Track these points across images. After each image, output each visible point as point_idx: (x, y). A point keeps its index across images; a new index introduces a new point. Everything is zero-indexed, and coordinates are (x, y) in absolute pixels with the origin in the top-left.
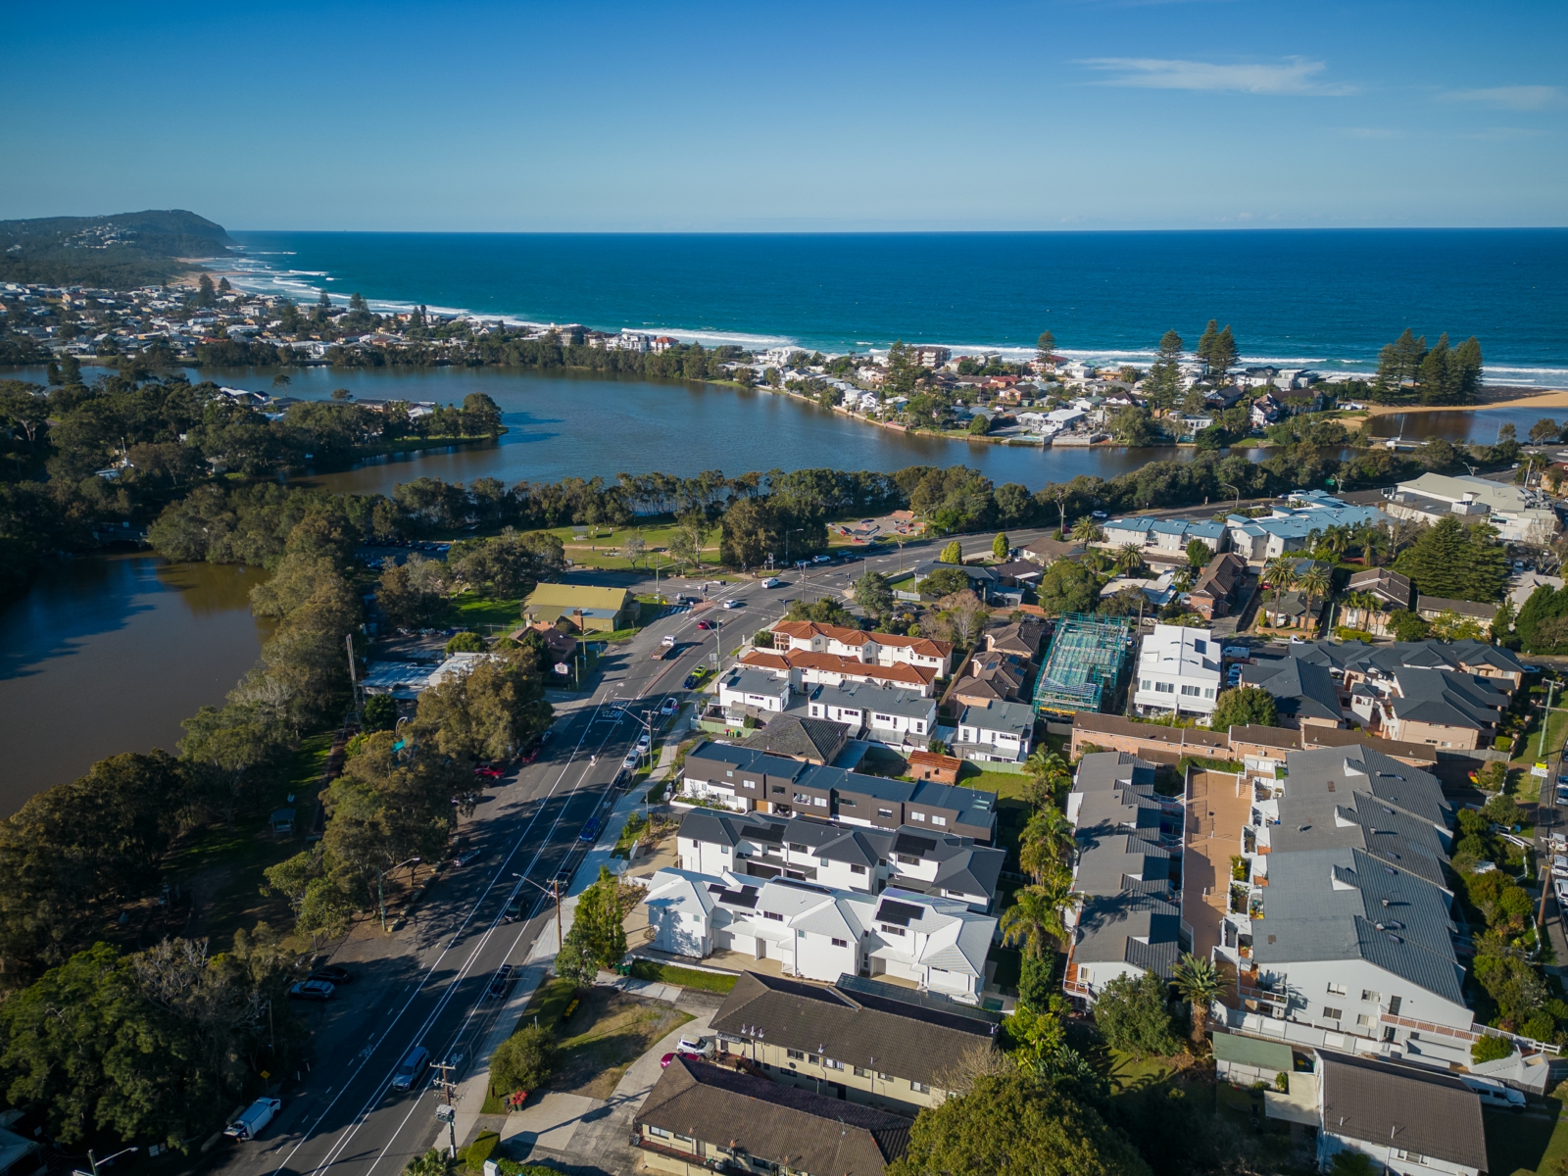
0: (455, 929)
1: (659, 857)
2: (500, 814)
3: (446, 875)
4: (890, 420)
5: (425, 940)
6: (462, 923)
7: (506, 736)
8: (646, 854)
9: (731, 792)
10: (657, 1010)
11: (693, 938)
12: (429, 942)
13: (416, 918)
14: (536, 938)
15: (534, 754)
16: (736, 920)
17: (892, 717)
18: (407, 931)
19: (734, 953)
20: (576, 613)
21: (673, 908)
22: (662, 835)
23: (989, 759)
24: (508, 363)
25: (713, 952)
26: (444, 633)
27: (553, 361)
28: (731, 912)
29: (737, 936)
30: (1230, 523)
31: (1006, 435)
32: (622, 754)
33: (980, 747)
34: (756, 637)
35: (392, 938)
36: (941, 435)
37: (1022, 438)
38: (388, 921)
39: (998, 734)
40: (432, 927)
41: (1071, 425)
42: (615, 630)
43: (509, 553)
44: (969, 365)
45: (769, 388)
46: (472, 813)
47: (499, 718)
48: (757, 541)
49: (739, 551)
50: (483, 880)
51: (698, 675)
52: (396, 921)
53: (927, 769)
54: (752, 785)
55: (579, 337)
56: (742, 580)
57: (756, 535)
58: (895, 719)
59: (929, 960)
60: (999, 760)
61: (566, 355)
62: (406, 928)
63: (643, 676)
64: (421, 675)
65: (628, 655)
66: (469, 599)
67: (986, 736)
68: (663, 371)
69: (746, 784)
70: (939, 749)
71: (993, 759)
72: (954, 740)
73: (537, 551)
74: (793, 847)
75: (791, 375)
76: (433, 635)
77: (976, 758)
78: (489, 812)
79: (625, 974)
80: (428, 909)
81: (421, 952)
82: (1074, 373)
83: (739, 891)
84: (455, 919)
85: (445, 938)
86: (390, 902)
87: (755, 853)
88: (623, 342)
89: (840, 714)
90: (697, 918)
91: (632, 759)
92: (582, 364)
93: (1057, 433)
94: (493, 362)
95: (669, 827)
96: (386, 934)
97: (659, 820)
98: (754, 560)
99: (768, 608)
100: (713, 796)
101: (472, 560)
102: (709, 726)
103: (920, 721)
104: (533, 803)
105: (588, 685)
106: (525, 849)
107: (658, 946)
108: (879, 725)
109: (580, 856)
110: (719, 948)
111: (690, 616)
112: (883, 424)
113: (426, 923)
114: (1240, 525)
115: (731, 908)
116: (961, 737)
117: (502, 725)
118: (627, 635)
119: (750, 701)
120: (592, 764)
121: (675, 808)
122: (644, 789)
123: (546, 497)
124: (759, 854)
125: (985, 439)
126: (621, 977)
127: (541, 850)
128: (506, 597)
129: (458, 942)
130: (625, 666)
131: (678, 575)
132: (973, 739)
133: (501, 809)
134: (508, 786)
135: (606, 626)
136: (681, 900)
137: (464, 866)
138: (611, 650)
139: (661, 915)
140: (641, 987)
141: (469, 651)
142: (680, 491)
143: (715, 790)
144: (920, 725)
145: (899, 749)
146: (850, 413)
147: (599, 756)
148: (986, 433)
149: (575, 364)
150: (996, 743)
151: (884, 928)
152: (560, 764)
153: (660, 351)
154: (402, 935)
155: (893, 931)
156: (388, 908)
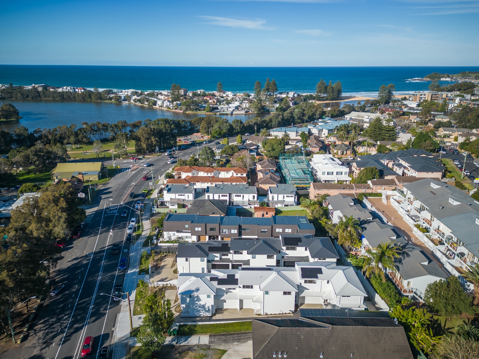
0: (62, 332)
1: (164, 270)
2: (70, 264)
3: (47, 302)
4: (176, 109)
5: (44, 343)
6: (66, 327)
7: (65, 226)
8: (156, 270)
9: (189, 234)
10: (202, 352)
11: (206, 306)
12: (47, 343)
13: (35, 330)
14: (114, 326)
15: (79, 234)
16: (227, 293)
17: (242, 195)
18: (31, 340)
19: (226, 309)
20: (80, 173)
21: (195, 294)
22: (161, 259)
23: (283, 206)
24: (16, 98)
25: (216, 311)
26: (13, 189)
27: (36, 96)
28: (225, 289)
29: (227, 300)
30: (309, 127)
31: (218, 112)
32: (124, 227)
33: (278, 202)
34: (166, 175)
35: (21, 347)
36: (196, 113)
37: (222, 112)
38: (16, 337)
39: (285, 196)
40: (47, 334)
41: (237, 108)
42: (99, 179)
43: (40, 152)
44: (195, 94)
45: (127, 102)
46: (56, 266)
47: (60, 217)
48: (152, 142)
49: (144, 146)
50: (71, 300)
51: (146, 192)
52: (22, 336)
53: (262, 213)
54: (200, 229)
55: (45, 88)
56: (147, 158)
57: (151, 139)
58: (243, 196)
59: (339, 292)
60: (287, 206)
61: (41, 94)
62: (29, 338)
63: (120, 195)
64: (6, 206)
65: (109, 188)
66: (22, 175)
67: (281, 197)
68: (83, 98)
69: (196, 229)
70: (264, 206)
71: (285, 206)
72: (269, 200)
73: (54, 151)
74: (235, 253)
75: (135, 97)
76: (7, 190)
77: (279, 206)
78: (63, 264)
79: (174, 335)
80: (41, 323)
81: (43, 351)
82: (229, 95)
83: (226, 278)
84: (61, 326)
85: (57, 339)
86: (15, 324)
87: (216, 259)
88: (64, 90)
89: (219, 197)
90: (209, 296)
91: (131, 228)
92: (49, 97)
93: (233, 110)
94: (10, 98)
95: (163, 255)
96: (16, 345)
97: (157, 253)
98: (151, 150)
99: (162, 166)
100: (180, 238)
101: (23, 156)
102: (162, 210)
103: (254, 195)
104: (86, 256)
105: (96, 201)
106: (90, 279)
107: (186, 315)
108: (236, 199)
109: (122, 277)
110: (218, 309)
111: (131, 171)
112: (174, 110)
113: (42, 332)
114: (313, 127)
115: (224, 287)
116: (271, 199)
117: (62, 220)
118: (106, 181)
119: (178, 197)
120: (111, 234)
121: (161, 246)
122: (141, 241)
123: (50, 133)
124: (218, 259)
125: (211, 113)
126: (172, 337)
127: (100, 278)
128: (41, 172)
129: (67, 339)
130: (110, 192)
131: (119, 158)
132: (275, 199)
133: (69, 262)
134: (69, 250)
135: (95, 178)
136: (198, 290)
137: (57, 295)
138: (100, 187)
139: (188, 299)
140: (186, 340)
141: (31, 192)
142: (109, 129)
143: (180, 235)
144: (254, 197)
145: (247, 207)
146: (160, 108)
147: (113, 229)
148: (211, 111)
149: (46, 97)
150: (285, 200)
151: (306, 282)
152: (94, 236)
153: (80, 93)
154: (28, 343)
155: (311, 282)
156: (15, 328)
